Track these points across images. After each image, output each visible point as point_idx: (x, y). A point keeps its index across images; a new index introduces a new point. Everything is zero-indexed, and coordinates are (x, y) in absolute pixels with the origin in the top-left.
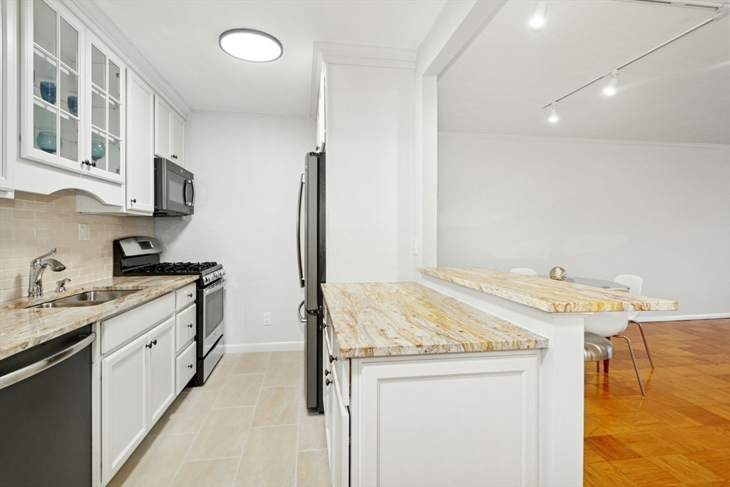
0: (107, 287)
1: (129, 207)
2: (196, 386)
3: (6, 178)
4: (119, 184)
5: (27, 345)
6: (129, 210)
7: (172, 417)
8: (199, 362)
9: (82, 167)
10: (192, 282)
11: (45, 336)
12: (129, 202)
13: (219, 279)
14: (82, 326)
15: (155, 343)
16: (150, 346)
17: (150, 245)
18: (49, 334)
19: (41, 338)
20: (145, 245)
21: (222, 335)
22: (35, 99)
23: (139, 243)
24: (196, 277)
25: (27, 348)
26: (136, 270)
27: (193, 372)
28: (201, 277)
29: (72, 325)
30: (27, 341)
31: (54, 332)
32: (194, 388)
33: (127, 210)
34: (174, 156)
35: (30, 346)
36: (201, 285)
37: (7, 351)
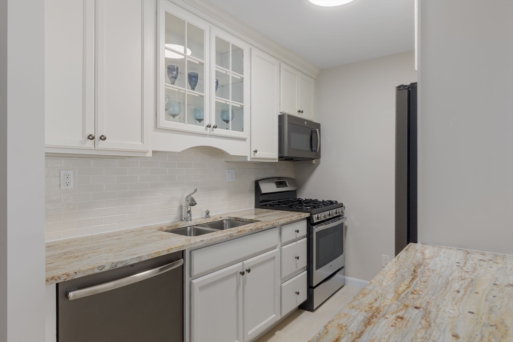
0: (236, 218)
1: (252, 156)
2: (308, 310)
3: (143, 143)
4: (244, 140)
5: (104, 268)
6: (253, 158)
7: (278, 333)
8: (311, 289)
9: (206, 130)
10: (303, 219)
11: (122, 262)
12: (253, 153)
13: (340, 216)
14: (162, 255)
15: (249, 271)
16: (243, 273)
17: (286, 184)
18: (127, 260)
19: (118, 263)
20: (280, 183)
21: (343, 268)
22: (166, 85)
23: (276, 183)
24: (308, 215)
25: (103, 270)
26: (270, 205)
27: (303, 298)
28: (311, 215)
29: (151, 254)
30: (104, 265)
31: (132, 259)
32: (306, 311)
33: (251, 158)
34: (299, 111)
35: (107, 268)
36: (312, 222)
37: (85, 272)
